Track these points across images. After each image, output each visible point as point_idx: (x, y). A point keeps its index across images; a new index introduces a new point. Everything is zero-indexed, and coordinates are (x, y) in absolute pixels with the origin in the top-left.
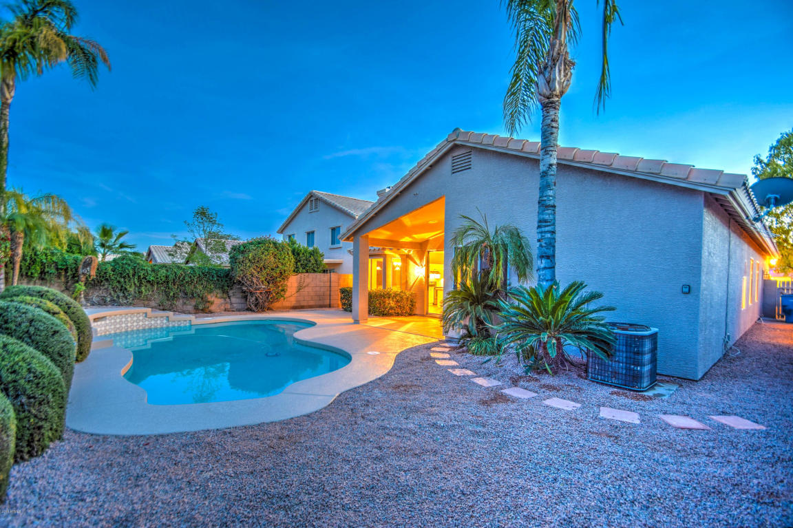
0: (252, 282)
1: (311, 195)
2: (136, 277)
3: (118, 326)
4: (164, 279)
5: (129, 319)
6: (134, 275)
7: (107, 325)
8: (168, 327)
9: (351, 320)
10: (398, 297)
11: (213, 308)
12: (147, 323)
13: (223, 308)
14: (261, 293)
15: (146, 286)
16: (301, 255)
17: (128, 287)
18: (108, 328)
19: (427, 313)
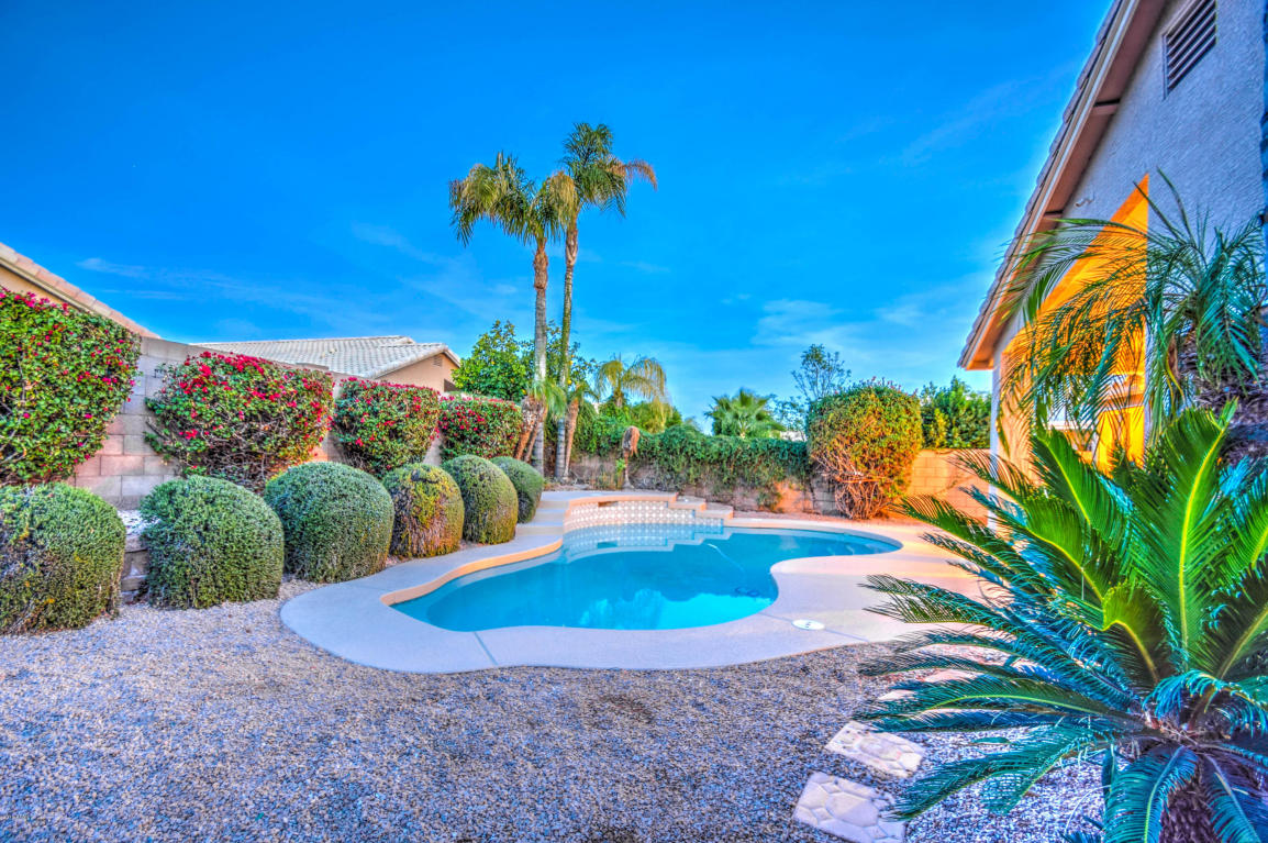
0: (837, 463)
3: (633, 515)
5: (647, 508)
11: (783, 504)
12: (668, 515)
13: (801, 506)
16: (962, 412)
18: (619, 516)
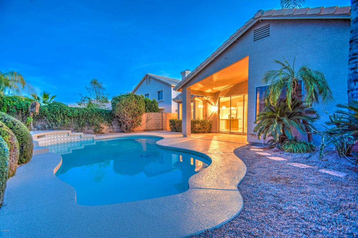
0: (124, 116)
1: (147, 76)
2: (62, 114)
3: (52, 141)
4: (77, 115)
5: (59, 137)
6: (60, 113)
7: (46, 140)
8: (81, 141)
9: (182, 136)
10: (203, 123)
11: (103, 131)
12: (69, 139)
13: (109, 131)
14: (129, 123)
15: (67, 119)
16: (147, 103)
17: (57, 119)
18: (46, 142)
19: (219, 132)
